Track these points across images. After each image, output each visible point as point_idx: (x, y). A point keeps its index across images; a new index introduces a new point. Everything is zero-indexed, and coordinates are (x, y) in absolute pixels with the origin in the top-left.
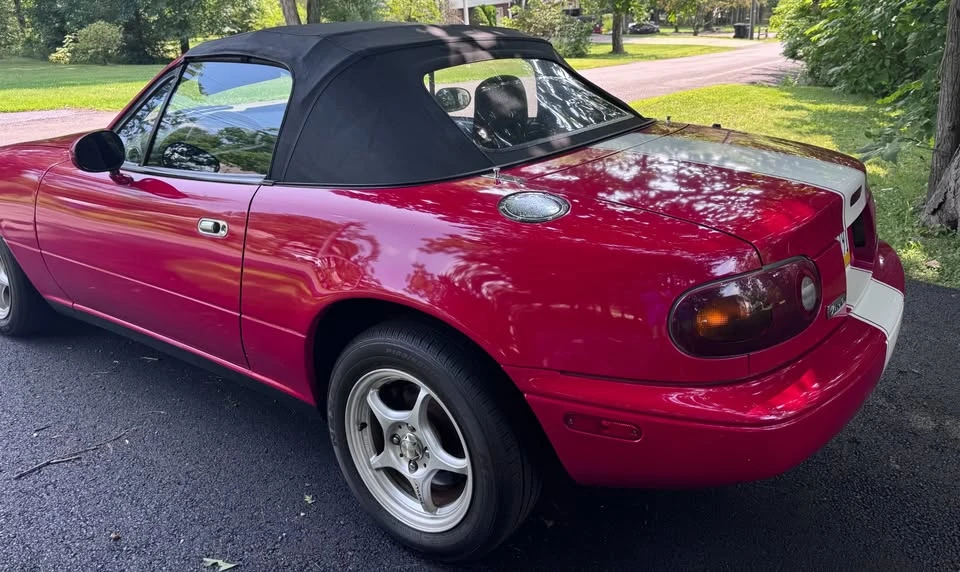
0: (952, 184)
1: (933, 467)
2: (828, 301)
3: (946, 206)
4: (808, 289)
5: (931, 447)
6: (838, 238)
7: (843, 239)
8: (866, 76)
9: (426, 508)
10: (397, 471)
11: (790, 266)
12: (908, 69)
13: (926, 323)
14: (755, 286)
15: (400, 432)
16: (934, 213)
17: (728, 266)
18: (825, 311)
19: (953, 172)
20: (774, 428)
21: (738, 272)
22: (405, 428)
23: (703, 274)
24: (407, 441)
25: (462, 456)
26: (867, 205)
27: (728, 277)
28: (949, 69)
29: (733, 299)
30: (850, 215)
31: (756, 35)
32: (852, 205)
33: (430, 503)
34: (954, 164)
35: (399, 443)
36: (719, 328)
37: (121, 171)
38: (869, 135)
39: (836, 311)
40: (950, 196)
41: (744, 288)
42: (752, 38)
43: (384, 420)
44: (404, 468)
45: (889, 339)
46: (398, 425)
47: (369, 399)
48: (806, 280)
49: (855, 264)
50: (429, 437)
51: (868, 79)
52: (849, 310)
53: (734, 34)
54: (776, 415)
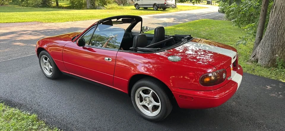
0: (258, 51)
1: (245, 109)
2: (228, 77)
3: (256, 56)
4: (224, 75)
5: (245, 106)
6: (230, 66)
7: (231, 66)
8: (240, 22)
9: (151, 112)
10: (145, 106)
11: (221, 70)
12: (251, 21)
13: (248, 82)
14: (215, 74)
15: (146, 99)
16: (253, 57)
17: (210, 70)
18: (227, 79)
19: (258, 48)
20: (216, 98)
21: (212, 72)
22: (147, 98)
23: (205, 72)
24: (148, 100)
25: (159, 103)
26: (237, 59)
27: (210, 72)
28: (260, 23)
29: (211, 76)
30: (233, 61)
31: (213, 4)
32: (233, 59)
33: (152, 111)
34: (259, 46)
35: (146, 100)
36: (208, 82)
37: (85, 47)
38: (240, 38)
39: (229, 79)
40: (257, 53)
41: (212, 74)
42: (211, 5)
43: (143, 96)
44: (147, 105)
45: (238, 84)
46: (146, 97)
47: (140, 92)
48: (224, 73)
49: (233, 70)
50: (152, 99)
51: (241, 23)
52: (231, 79)
53: (207, 3)
54: (217, 97)
